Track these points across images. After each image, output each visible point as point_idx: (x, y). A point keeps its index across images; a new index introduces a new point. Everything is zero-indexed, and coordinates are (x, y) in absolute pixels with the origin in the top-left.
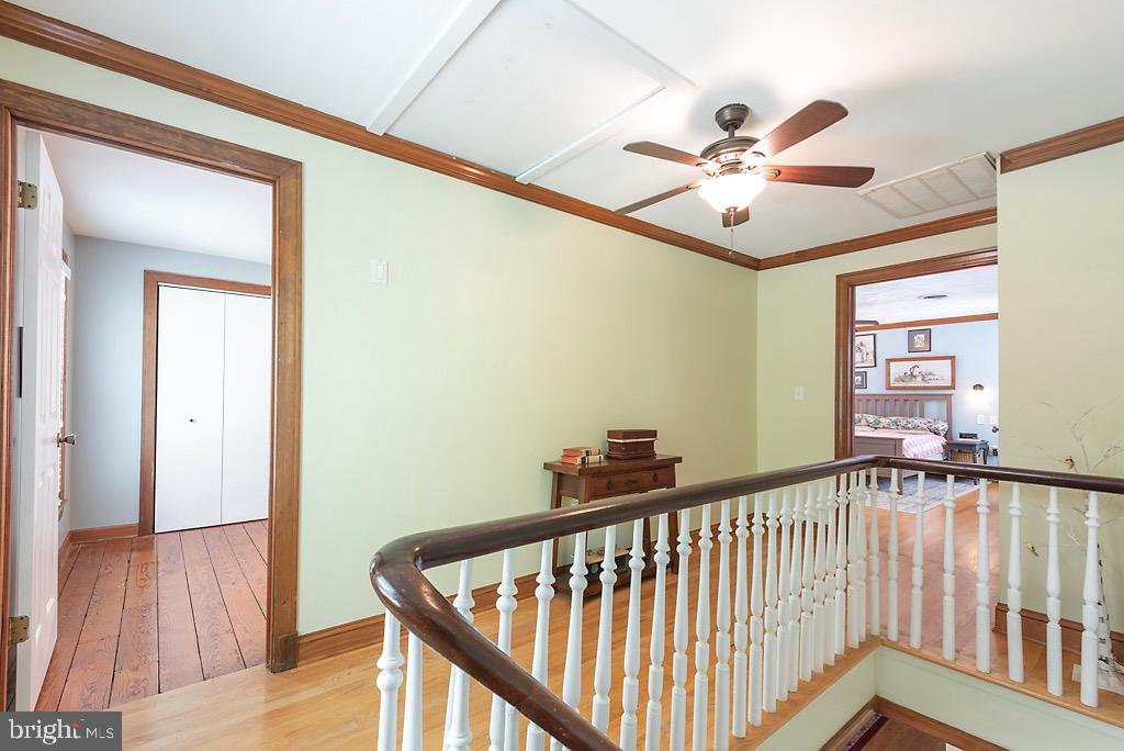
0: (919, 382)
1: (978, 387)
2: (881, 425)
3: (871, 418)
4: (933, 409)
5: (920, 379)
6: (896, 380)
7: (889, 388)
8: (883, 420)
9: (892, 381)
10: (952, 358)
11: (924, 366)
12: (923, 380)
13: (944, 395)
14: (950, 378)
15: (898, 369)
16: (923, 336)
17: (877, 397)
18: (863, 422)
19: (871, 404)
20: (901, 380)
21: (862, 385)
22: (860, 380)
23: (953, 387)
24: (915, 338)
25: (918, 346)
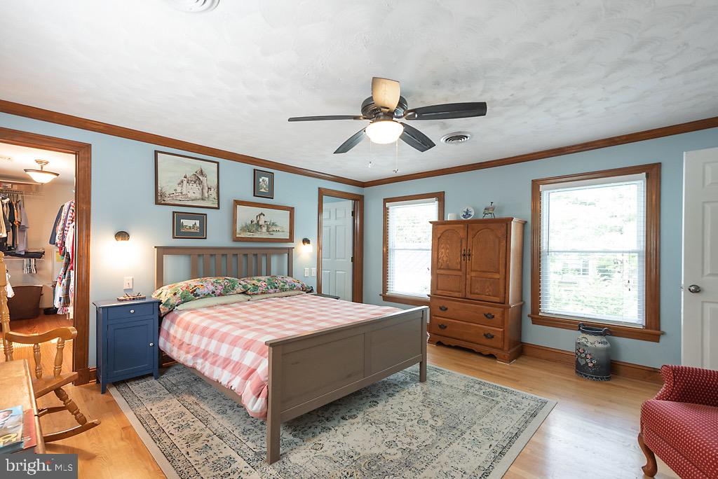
1: (306, 241)
6: (243, 229)
7: (235, 239)
9: (238, 231)
10: (291, 210)
11: (270, 215)
12: (268, 230)
14: (288, 231)
15: (246, 215)
16: (267, 179)
17: (225, 255)
19: (215, 262)
20: (247, 228)
21: (202, 234)
22: (198, 225)
23: (291, 240)
24: (261, 180)
25: (263, 190)
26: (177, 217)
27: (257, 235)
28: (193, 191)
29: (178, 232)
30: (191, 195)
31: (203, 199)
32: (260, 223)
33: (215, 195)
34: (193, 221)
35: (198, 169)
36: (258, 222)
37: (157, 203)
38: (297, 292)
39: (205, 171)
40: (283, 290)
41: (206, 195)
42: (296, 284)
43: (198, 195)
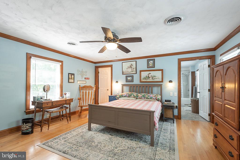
0: (151, 80)
1: (170, 81)
2: (138, 97)
3: (135, 94)
4: (156, 90)
5: (151, 78)
6: (143, 79)
7: (141, 82)
8: (139, 95)
9: (142, 79)
10: (162, 70)
11: (153, 73)
12: (152, 79)
13: (159, 84)
14: (161, 78)
15: (144, 74)
16: (152, 62)
17: (137, 86)
18: (132, 96)
19: (135, 88)
20: (145, 78)
21: (132, 81)
22: (131, 79)
23: (162, 81)
24: (150, 62)
25: (150, 66)
26: (127, 77)
27: (148, 80)
28: (130, 70)
29: (127, 81)
30: (129, 71)
31: (132, 72)
32: (149, 76)
33: (135, 70)
34: (130, 78)
35: (131, 64)
36: (148, 76)
37: (123, 74)
38: (154, 100)
39: (133, 64)
40: (147, 98)
41: (133, 70)
42: (153, 97)
43: (131, 71)
